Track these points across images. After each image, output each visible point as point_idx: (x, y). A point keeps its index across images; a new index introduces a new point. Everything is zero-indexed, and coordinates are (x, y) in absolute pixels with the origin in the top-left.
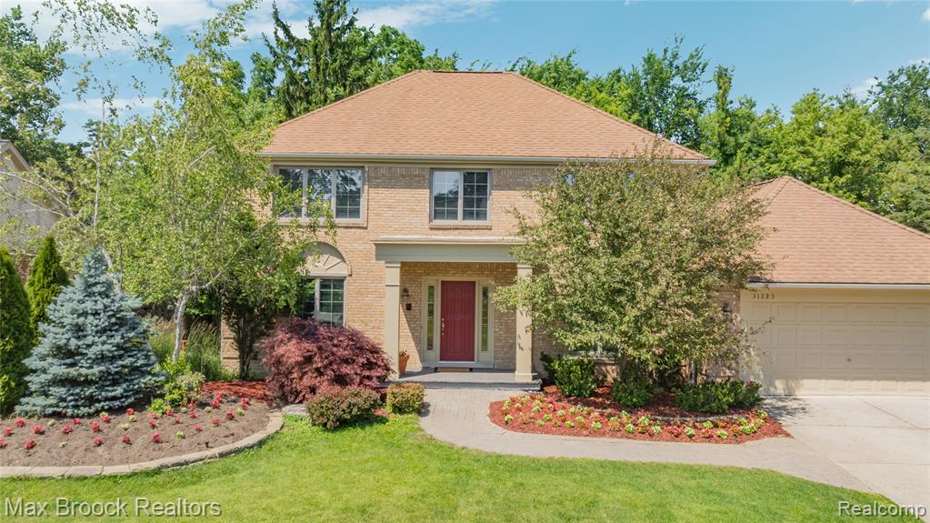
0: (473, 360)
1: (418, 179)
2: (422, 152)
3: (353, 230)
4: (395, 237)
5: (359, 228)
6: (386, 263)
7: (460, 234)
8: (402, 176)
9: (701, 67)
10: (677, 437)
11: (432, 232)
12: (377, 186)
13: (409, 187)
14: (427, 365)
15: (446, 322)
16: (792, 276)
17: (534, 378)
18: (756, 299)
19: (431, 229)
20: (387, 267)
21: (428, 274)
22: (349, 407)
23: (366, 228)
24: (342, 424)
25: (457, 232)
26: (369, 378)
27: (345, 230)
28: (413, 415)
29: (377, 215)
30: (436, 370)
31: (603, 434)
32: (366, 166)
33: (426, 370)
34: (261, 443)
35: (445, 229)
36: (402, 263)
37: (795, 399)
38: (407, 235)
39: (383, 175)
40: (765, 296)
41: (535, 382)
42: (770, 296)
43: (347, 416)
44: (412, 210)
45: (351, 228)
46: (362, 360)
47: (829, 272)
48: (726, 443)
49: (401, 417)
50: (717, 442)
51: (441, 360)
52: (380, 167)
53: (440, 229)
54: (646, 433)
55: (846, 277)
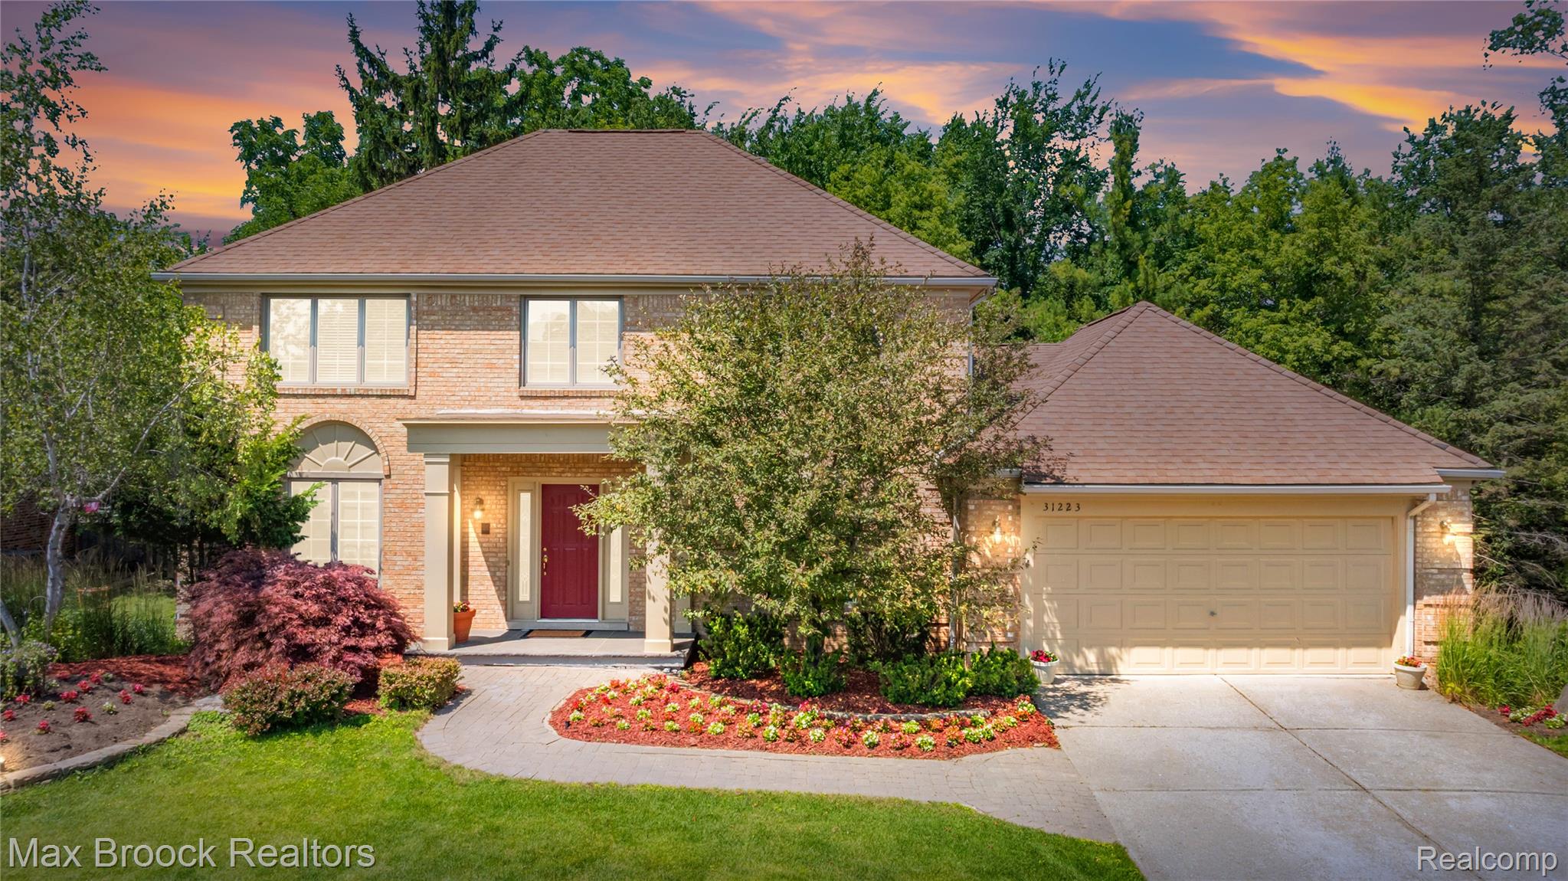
0: (596, 618)
1: (499, 313)
2: (507, 269)
3: (392, 401)
4: (458, 411)
5: (403, 397)
6: (426, 456)
7: (570, 406)
8: (474, 309)
9: (1096, 113)
10: (847, 747)
11: (524, 402)
12: (432, 327)
13: (485, 326)
14: (516, 625)
15: (550, 553)
16: (1102, 474)
17: (675, 647)
18: (1049, 512)
19: (522, 397)
20: (427, 463)
21: (518, 473)
22: (290, 699)
23: (413, 397)
24: (276, 727)
25: (565, 402)
26: (355, 649)
27: (379, 401)
28: (424, 712)
29: (432, 374)
30: (527, 635)
31: (724, 743)
32: (413, 292)
33: (512, 635)
34: (111, 762)
35: (546, 398)
36: (452, 456)
37: (1113, 680)
38: (482, 407)
39: (442, 309)
40: (1065, 507)
41: (674, 654)
42: (1074, 507)
43: (286, 714)
44: (491, 366)
45: (389, 396)
46: (343, 620)
47: (1169, 467)
48: (929, 757)
49: (399, 714)
50: (913, 756)
51: (543, 617)
52: (436, 295)
53: (536, 398)
54: (798, 741)
55: (1196, 473)
